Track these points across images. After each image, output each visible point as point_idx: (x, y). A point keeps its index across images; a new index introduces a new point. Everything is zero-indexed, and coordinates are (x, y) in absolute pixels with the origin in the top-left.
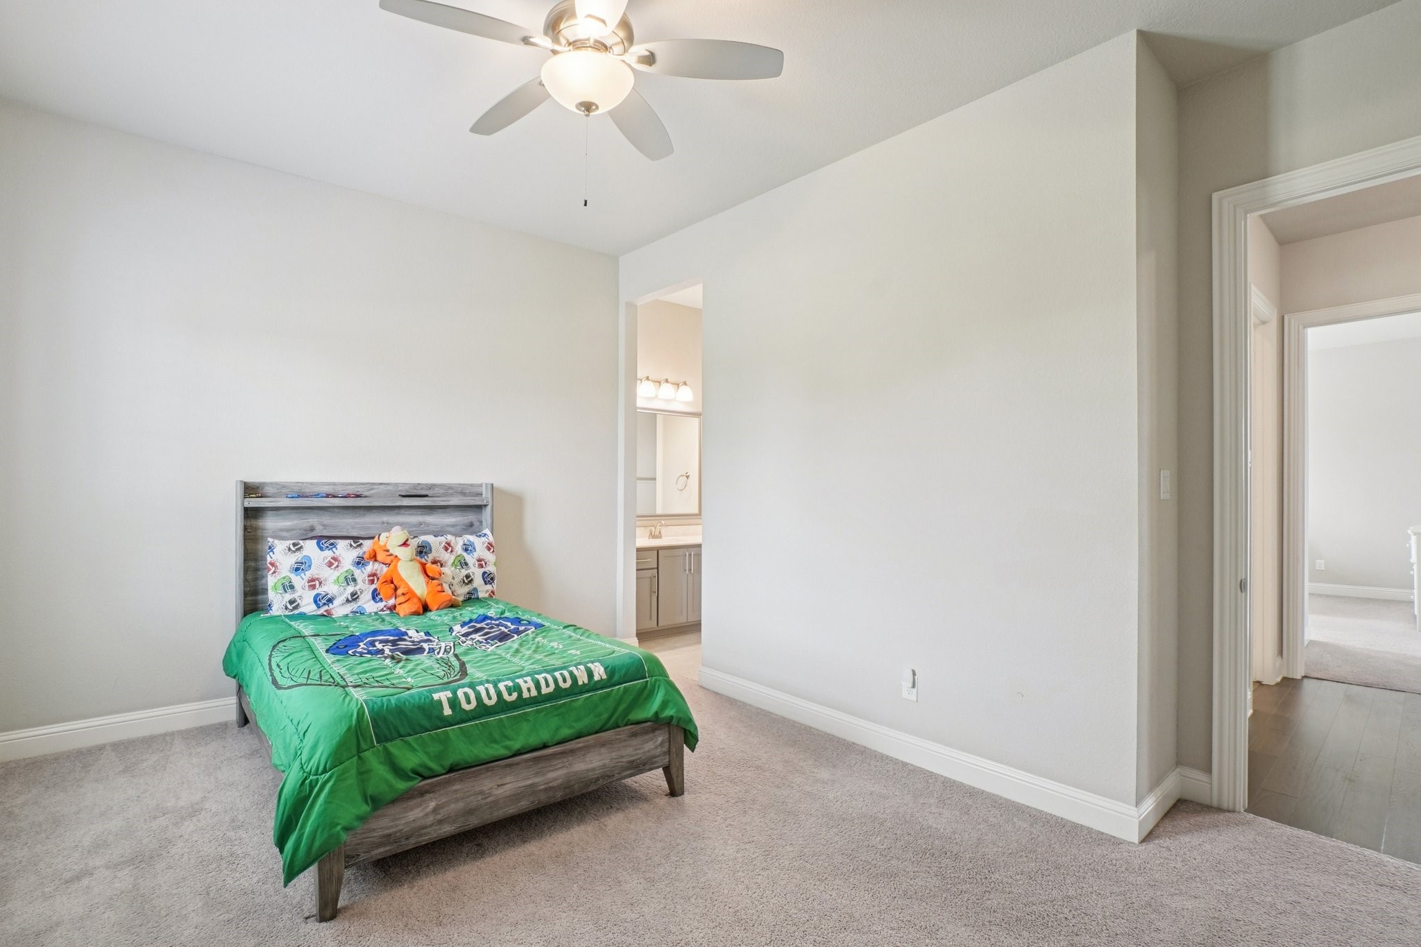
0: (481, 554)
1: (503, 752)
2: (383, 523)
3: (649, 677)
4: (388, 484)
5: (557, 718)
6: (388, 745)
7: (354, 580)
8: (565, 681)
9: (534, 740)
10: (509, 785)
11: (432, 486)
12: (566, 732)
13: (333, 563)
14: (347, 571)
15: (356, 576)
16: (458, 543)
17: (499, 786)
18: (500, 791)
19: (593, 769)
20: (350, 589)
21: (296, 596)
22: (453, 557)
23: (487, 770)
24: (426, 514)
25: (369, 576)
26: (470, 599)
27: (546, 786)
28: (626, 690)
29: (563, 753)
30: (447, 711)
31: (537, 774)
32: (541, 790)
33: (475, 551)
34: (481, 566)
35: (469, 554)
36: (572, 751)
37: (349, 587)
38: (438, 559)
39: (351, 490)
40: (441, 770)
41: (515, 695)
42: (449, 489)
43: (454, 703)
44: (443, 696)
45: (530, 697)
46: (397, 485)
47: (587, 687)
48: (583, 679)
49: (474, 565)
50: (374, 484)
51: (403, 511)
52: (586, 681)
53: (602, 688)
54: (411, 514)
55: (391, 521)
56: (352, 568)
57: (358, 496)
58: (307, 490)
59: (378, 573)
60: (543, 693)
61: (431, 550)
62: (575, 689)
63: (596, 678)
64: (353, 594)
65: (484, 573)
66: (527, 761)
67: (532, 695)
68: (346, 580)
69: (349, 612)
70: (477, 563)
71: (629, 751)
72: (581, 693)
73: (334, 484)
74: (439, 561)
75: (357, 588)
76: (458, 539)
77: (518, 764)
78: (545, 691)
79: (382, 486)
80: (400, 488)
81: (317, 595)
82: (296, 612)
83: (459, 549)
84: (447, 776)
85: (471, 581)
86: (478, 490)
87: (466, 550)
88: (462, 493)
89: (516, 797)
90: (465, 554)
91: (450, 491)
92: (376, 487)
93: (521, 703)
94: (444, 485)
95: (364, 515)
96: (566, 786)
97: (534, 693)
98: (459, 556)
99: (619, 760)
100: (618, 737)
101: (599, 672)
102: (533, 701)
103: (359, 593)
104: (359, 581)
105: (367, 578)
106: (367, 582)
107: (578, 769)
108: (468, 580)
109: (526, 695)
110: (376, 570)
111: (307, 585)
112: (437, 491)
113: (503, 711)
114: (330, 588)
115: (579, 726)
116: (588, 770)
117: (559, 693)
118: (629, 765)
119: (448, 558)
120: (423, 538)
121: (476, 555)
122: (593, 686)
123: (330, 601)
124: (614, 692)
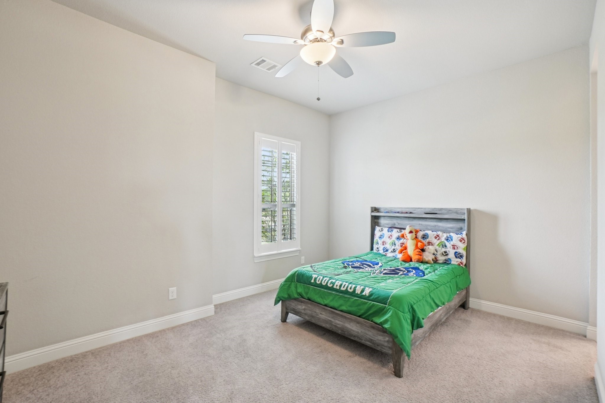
0: (455, 242)
1: (322, 303)
2: (420, 224)
3: (388, 305)
4: (422, 208)
5: (343, 301)
6: (298, 283)
7: (395, 244)
8: (351, 288)
9: (332, 304)
10: (324, 316)
11: (441, 209)
12: (344, 308)
13: (390, 237)
14: (393, 241)
15: (396, 243)
16: (444, 236)
17: (321, 314)
18: (321, 315)
19: (353, 331)
20: (393, 247)
21: (378, 246)
22: (438, 242)
23: (318, 306)
24: (438, 222)
25: (401, 244)
26: (445, 263)
27: (335, 324)
28: (373, 305)
29: (342, 316)
30: (313, 281)
31: (332, 318)
32: (333, 325)
33: (452, 241)
34: (454, 248)
35: (448, 242)
36: (345, 317)
37: (393, 246)
38: (431, 242)
39: (407, 210)
40: (307, 298)
41: (331, 285)
42: (449, 211)
43: (315, 279)
44: (314, 276)
45: (336, 289)
46: (425, 208)
47: (358, 295)
48: (358, 291)
49: (450, 248)
50: (416, 208)
51: (428, 220)
52: (359, 293)
53: (364, 299)
54: (431, 221)
55: (423, 224)
56: (395, 240)
57: (411, 213)
58: (393, 210)
59: (405, 243)
60: (341, 289)
61: (428, 237)
62: (353, 294)
63: (364, 294)
64: (394, 250)
65: (456, 252)
66: (329, 310)
67: (337, 288)
68: (392, 244)
69: (392, 256)
70: (452, 247)
71: (370, 333)
72: (355, 296)
73: (402, 208)
74: (431, 243)
75: (395, 247)
76: (444, 234)
77: (326, 310)
78: (342, 289)
79: (419, 209)
80: (427, 210)
81: (384, 247)
82: (378, 252)
83: (443, 239)
84: (307, 301)
85: (447, 255)
86: (463, 211)
87: (447, 240)
88: (456, 213)
89: (326, 321)
90: (446, 242)
91: (450, 212)
92: (417, 209)
93: (332, 289)
94: (447, 209)
95: (412, 220)
96: (342, 329)
97: (338, 288)
98: (442, 242)
99: (365, 334)
100: (365, 323)
101: (367, 292)
102: (336, 290)
103: (396, 250)
104: (397, 245)
105: (400, 245)
106: (400, 246)
107: (347, 326)
108: (446, 254)
109: (335, 287)
110: (404, 242)
111: (382, 243)
112: (443, 211)
113: (326, 289)
114: (388, 246)
115: (350, 309)
116: (351, 330)
117: (346, 292)
118: (369, 339)
119: (436, 242)
120: (426, 232)
121: (452, 243)
122: (361, 296)
123: (387, 250)
124: (368, 303)
